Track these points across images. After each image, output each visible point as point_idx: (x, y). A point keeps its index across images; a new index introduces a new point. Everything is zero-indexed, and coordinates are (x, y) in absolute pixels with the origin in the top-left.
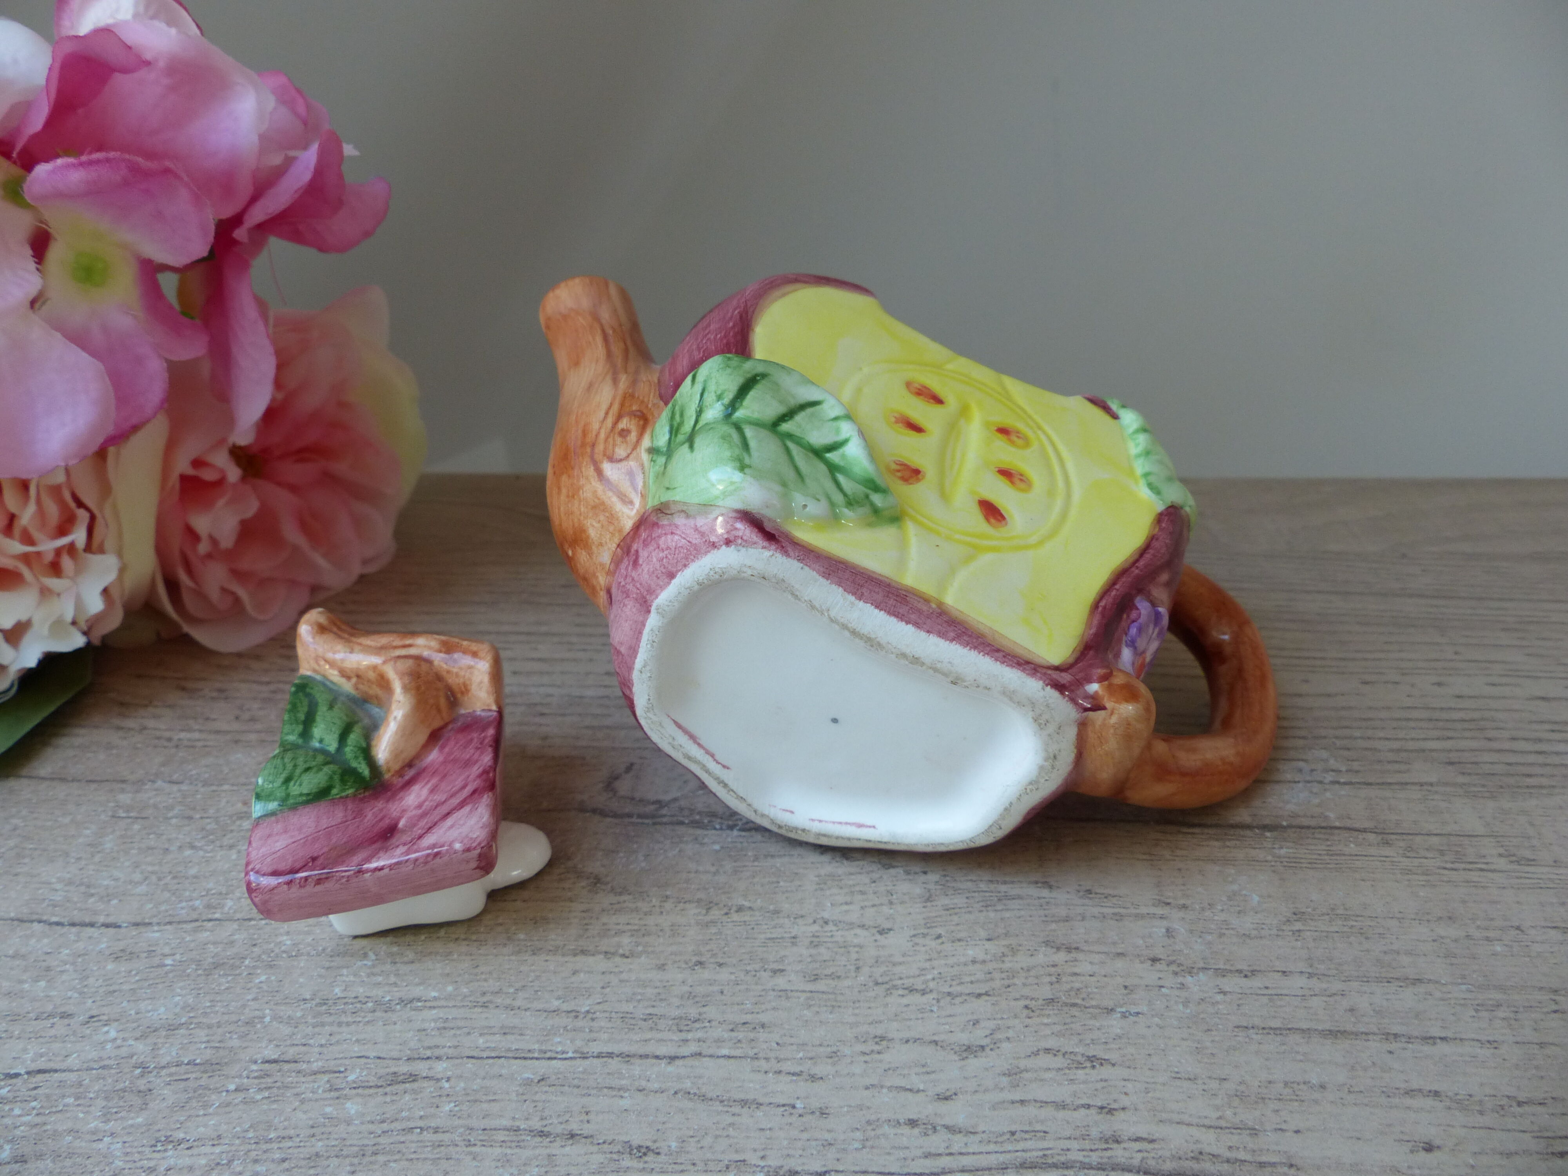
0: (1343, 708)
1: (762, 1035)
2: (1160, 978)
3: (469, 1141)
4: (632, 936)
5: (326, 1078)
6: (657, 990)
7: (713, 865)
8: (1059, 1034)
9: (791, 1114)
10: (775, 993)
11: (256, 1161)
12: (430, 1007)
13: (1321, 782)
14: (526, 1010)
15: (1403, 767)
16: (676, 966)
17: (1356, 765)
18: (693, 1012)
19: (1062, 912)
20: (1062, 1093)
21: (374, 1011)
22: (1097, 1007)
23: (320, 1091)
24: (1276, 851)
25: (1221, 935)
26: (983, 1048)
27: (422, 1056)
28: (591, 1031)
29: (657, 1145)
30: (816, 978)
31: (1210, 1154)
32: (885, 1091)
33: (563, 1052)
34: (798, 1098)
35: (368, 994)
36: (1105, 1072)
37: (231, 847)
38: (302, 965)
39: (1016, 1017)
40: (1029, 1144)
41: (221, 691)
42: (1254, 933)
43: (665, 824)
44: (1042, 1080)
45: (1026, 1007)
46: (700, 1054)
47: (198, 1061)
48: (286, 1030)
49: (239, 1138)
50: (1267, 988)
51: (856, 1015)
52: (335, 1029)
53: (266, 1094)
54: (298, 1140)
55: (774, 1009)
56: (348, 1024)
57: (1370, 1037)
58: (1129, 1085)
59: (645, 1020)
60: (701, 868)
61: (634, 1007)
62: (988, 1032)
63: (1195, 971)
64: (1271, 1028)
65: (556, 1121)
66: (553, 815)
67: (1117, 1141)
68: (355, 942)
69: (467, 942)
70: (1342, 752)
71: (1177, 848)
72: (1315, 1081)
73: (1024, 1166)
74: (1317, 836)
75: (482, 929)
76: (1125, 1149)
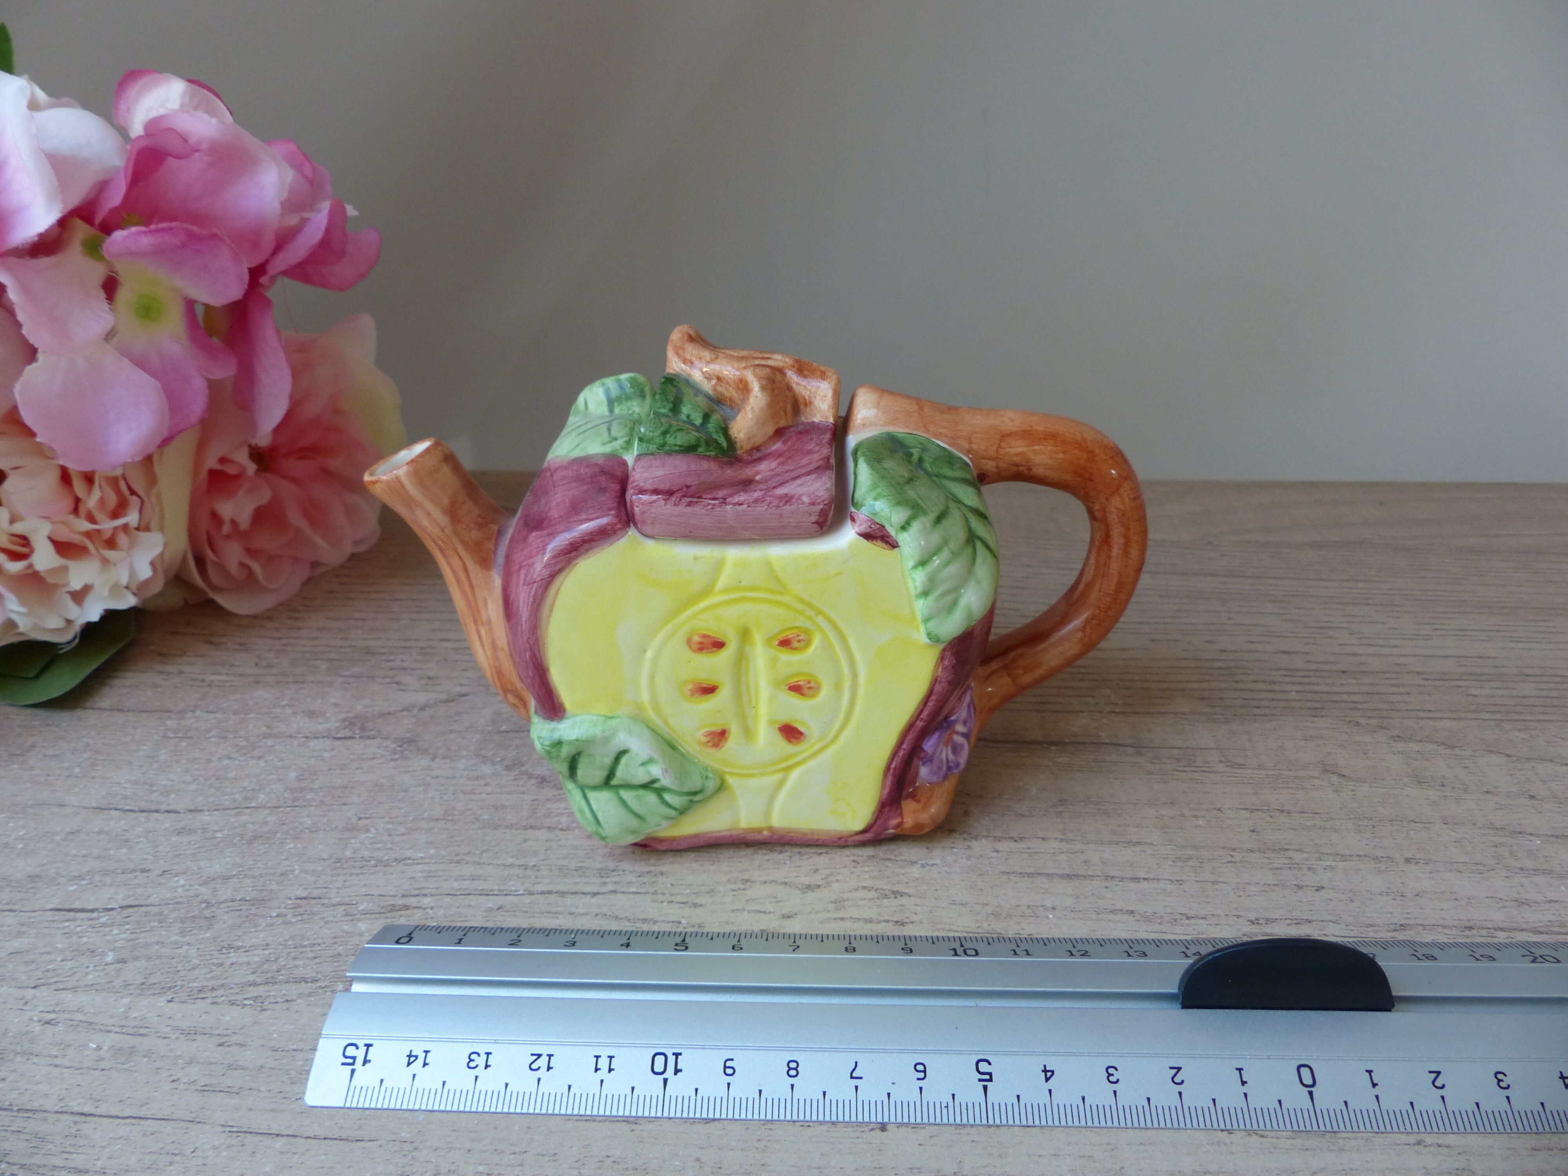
1: (661, 879)
5: (343, 908)
22: (905, 861)
26: (819, 886)
27: (412, 894)
28: (536, 877)
33: (516, 891)
39: (846, 867)
45: (854, 861)
46: (615, 891)
47: (248, 899)
64: (1026, 873)
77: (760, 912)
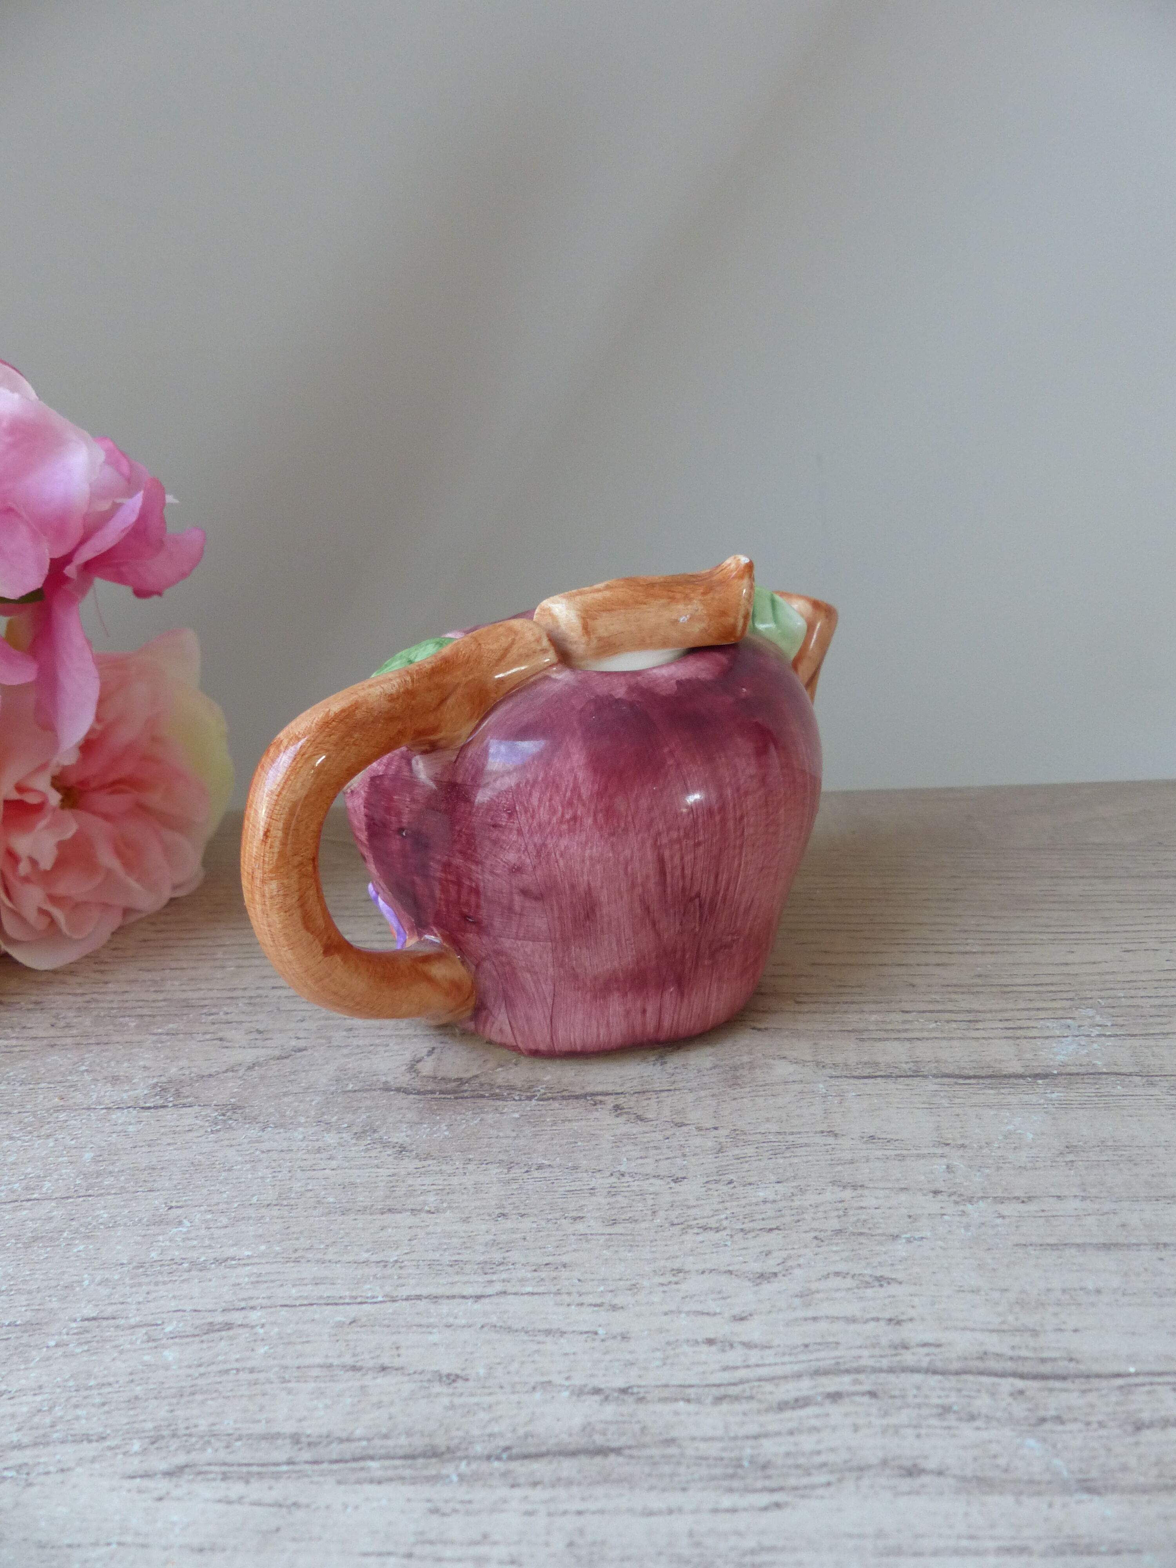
0: (1107, 973)
1: (564, 1273)
2: (942, 1208)
3: (284, 1378)
4: (438, 1194)
5: (143, 1330)
6: (462, 1240)
7: (513, 1131)
8: (846, 1260)
9: (594, 1340)
10: (575, 1237)
11: (76, 1406)
12: (244, 1265)
13: (1088, 1036)
14: (336, 1263)
15: (1164, 1020)
16: (479, 1218)
17: (1120, 1021)
18: (497, 1256)
19: (848, 1156)
20: (853, 1309)
21: (190, 1271)
22: (883, 1235)
23: (138, 1342)
24: (1049, 1095)
25: (999, 1168)
26: (775, 1274)
27: (236, 1307)
28: (399, 1278)
29: (466, 1372)
30: (614, 1222)
31: (993, 1354)
32: (683, 1315)
33: (373, 1297)
34: (600, 1326)
35: (183, 1256)
36: (893, 1289)
37: (49, 1136)
38: (119, 1234)
39: (806, 1246)
40: (821, 1355)
41: (37, 1003)
42: (1029, 1165)
43: (467, 1098)
44: (832, 1299)
45: (816, 1238)
46: (505, 1293)
47: (18, 1323)
48: (104, 1291)
49: (59, 1387)
50: (1043, 1211)
51: (653, 1252)
52: (152, 1288)
53: (86, 1348)
54: (117, 1386)
55: (575, 1250)
56: (165, 1283)
57: (1142, 1247)
58: (916, 1299)
59: (451, 1266)
60: (501, 1134)
61: (441, 1255)
62: (780, 1261)
63: (975, 1199)
64: (1048, 1245)
65: (367, 1356)
66: (359, 1095)
67: (906, 1347)
68: (170, 1212)
69: (278, 1207)
70: (1107, 1010)
71: (954, 1097)
72: (1090, 1286)
73: (817, 1373)
74: (1086, 1081)
75: (293, 1195)
76: (913, 1354)
77: (703, 1313)
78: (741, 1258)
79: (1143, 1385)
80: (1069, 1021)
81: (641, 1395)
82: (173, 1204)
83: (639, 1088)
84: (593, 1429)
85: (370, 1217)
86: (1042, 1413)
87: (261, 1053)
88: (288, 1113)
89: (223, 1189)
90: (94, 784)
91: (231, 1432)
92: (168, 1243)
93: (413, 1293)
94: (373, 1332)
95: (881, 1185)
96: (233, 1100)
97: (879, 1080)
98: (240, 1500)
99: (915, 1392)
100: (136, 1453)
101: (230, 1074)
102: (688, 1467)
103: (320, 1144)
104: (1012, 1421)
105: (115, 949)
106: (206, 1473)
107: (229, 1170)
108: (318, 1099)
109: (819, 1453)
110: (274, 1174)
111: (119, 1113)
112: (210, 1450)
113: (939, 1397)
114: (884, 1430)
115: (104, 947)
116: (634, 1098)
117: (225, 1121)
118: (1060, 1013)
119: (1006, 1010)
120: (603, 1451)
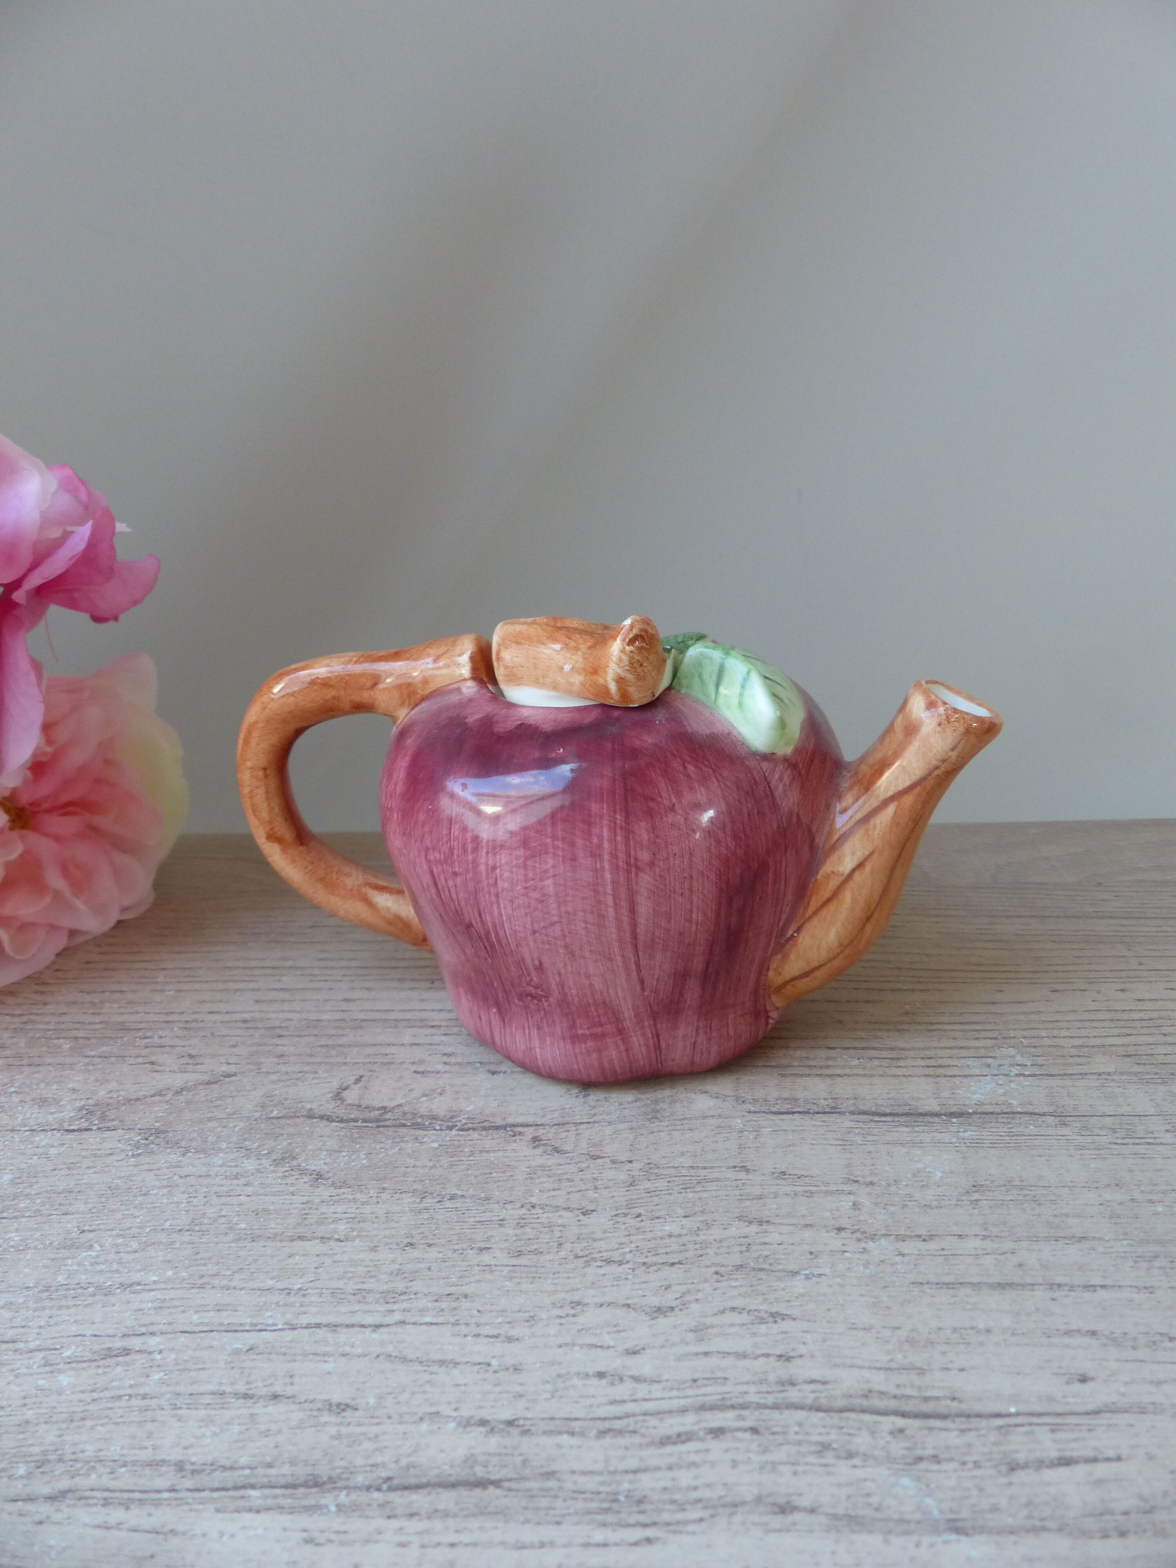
0: (1033, 1013)
1: (465, 1304)
2: (844, 1245)
3: (175, 1404)
4: (348, 1223)
5: (41, 1355)
6: (368, 1269)
7: (430, 1160)
8: (743, 1295)
9: (486, 1371)
10: (480, 1268)
12: (149, 1290)
13: (1007, 1075)
14: (241, 1289)
15: (1083, 1060)
16: (387, 1247)
17: (1040, 1060)
18: (400, 1286)
19: (757, 1191)
20: (745, 1344)
21: (94, 1295)
22: (784, 1271)
23: (35, 1367)
24: (961, 1134)
25: (904, 1206)
26: (672, 1309)
27: (136, 1332)
28: (301, 1306)
29: (357, 1401)
30: (520, 1254)
31: (878, 1392)
32: (576, 1348)
33: (273, 1325)
34: (494, 1357)
35: (89, 1281)
36: (786, 1325)
38: (28, 1257)
39: (706, 1281)
42: (935, 1203)
43: (389, 1126)
44: (726, 1335)
45: (717, 1273)
46: (404, 1322)
50: (943, 1249)
51: (554, 1284)
52: (55, 1312)
54: (9, 1409)
55: (478, 1281)
56: (68, 1307)
57: (1036, 1287)
58: (808, 1336)
59: (354, 1294)
60: (418, 1164)
61: (345, 1284)
62: (678, 1295)
63: (877, 1237)
64: (944, 1283)
65: (260, 1385)
66: (282, 1121)
67: (792, 1383)
68: (82, 1236)
69: (190, 1233)
70: (1028, 1049)
71: (868, 1134)
72: (981, 1326)
73: (703, 1408)
74: (1000, 1120)
75: (206, 1221)
76: (799, 1390)
77: (597, 1347)
78: (640, 1292)
79: (1022, 1425)
80: (990, 1060)
81: (526, 1428)
82: (86, 1228)
83: (560, 1120)
84: (475, 1461)
85: (279, 1244)
86: (919, 1452)
87: (191, 1078)
88: (210, 1138)
89: (138, 1214)
90: (45, 806)
91: (116, 1458)
92: (76, 1267)
93: (313, 1321)
94: (269, 1359)
95: (786, 1221)
96: (157, 1124)
97: (797, 1116)
98: (118, 1526)
99: (797, 1429)
100: (21, 1477)
101: (157, 1098)
102: (565, 1501)
103: (238, 1170)
104: (890, 1460)
105: (57, 970)
106: (87, 1498)
107: (145, 1195)
108: (241, 1125)
109: (695, 1488)
110: (191, 1200)
111: (42, 1135)
112: (94, 1476)
113: (820, 1434)
114: (762, 1467)
115: (47, 968)
116: (553, 1130)
117: (147, 1145)
118: (982, 1052)
119: (928, 1049)
120: (482, 1484)
